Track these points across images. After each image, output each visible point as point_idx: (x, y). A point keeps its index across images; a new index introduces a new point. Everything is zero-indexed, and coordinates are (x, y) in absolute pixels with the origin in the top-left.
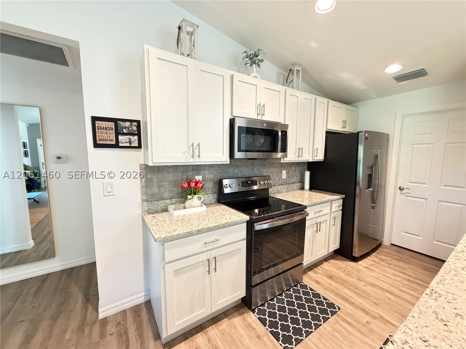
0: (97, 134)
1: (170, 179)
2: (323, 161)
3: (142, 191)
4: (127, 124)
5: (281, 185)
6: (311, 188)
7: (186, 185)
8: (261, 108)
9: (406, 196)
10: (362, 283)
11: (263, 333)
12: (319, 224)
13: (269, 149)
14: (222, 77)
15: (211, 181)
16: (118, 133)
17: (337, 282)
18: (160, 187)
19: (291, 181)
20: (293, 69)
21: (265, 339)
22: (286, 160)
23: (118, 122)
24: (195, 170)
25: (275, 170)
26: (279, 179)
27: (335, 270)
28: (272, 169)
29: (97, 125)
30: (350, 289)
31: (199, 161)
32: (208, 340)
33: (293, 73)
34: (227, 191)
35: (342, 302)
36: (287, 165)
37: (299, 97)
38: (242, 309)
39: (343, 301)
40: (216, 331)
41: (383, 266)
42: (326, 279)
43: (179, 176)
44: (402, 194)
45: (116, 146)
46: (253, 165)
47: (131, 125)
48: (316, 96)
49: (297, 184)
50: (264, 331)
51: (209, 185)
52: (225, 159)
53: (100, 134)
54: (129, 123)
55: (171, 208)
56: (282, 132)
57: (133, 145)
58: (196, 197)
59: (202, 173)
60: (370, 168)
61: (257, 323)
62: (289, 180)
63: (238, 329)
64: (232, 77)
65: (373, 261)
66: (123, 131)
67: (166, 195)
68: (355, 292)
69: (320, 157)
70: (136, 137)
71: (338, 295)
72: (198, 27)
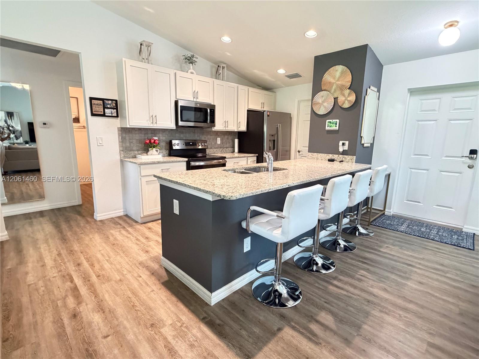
0: (93, 108)
2: (246, 131)
3: (119, 145)
4: (110, 102)
5: (217, 148)
8: (195, 94)
14: (169, 75)
15: (164, 141)
16: (104, 108)
18: (130, 143)
19: (225, 146)
20: (220, 65)
22: (216, 129)
23: (105, 101)
24: (153, 133)
25: (211, 137)
31: (155, 126)
36: (221, 134)
37: (224, 86)
43: (142, 136)
45: (104, 115)
47: (112, 103)
48: (238, 85)
51: (163, 144)
52: (173, 126)
54: (110, 101)
55: (138, 156)
57: (113, 115)
58: (154, 149)
59: (158, 136)
60: (273, 136)
66: (107, 106)
67: (135, 148)
70: (115, 110)
72: (152, 44)
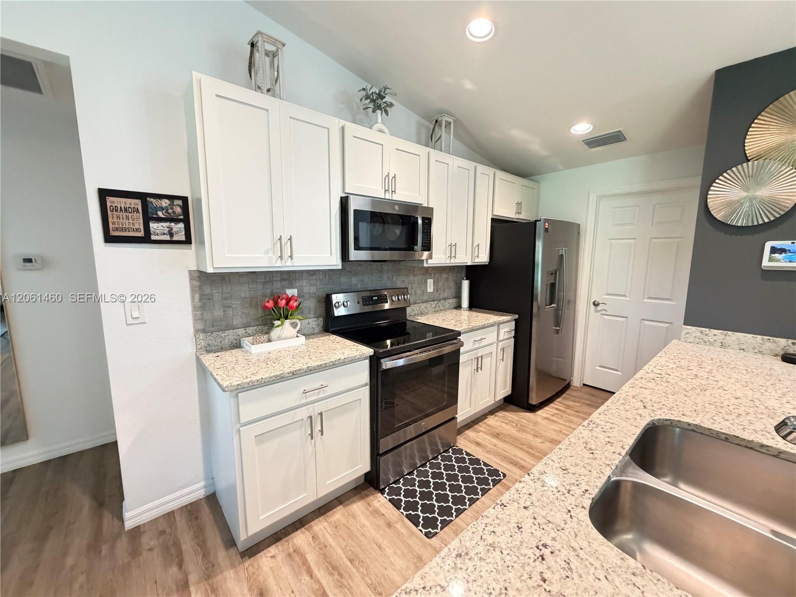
0: (110, 220)
1: (243, 295)
2: (487, 264)
3: (195, 315)
4: (165, 203)
5: (426, 302)
6: (472, 306)
7: (270, 304)
8: (390, 181)
9: (602, 314)
10: (539, 440)
11: (396, 519)
12: (480, 359)
13: (403, 246)
14: (327, 130)
15: (312, 297)
16: (148, 218)
17: (505, 441)
18: (226, 307)
19: (442, 296)
20: (440, 119)
21: (399, 526)
22: (432, 262)
23: (148, 199)
24: (285, 280)
25: (416, 278)
26: (423, 292)
27: (503, 425)
28: (411, 278)
29: (108, 204)
30: (522, 449)
31: (291, 265)
32: (313, 537)
33: (440, 126)
34: (340, 312)
35: (509, 467)
36: (435, 272)
37: (449, 165)
38: (366, 491)
39: (511, 465)
40: (326, 524)
41: (569, 414)
42: (489, 438)
43: (259, 288)
44: (597, 311)
45: (146, 239)
46: (381, 271)
47: (172, 205)
48: (475, 164)
49: (451, 301)
50: (397, 516)
51: (310, 304)
52: (334, 261)
53: (115, 220)
54: (167, 201)
55: (246, 342)
56: (424, 219)
57: (175, 238)
58: (287, 322)
59: (298, 284)
60: (552, 274)
61: (387, 506)
62: (438, 294)
63: (358, 518)
64: (343, 129)
65: (557, 409)
66: (157, 214)
67: (237, 321)
68: (528, 452)
69: (483, 258)
70: (181, 225)
71: (504, 458)
72: (284, 45)
